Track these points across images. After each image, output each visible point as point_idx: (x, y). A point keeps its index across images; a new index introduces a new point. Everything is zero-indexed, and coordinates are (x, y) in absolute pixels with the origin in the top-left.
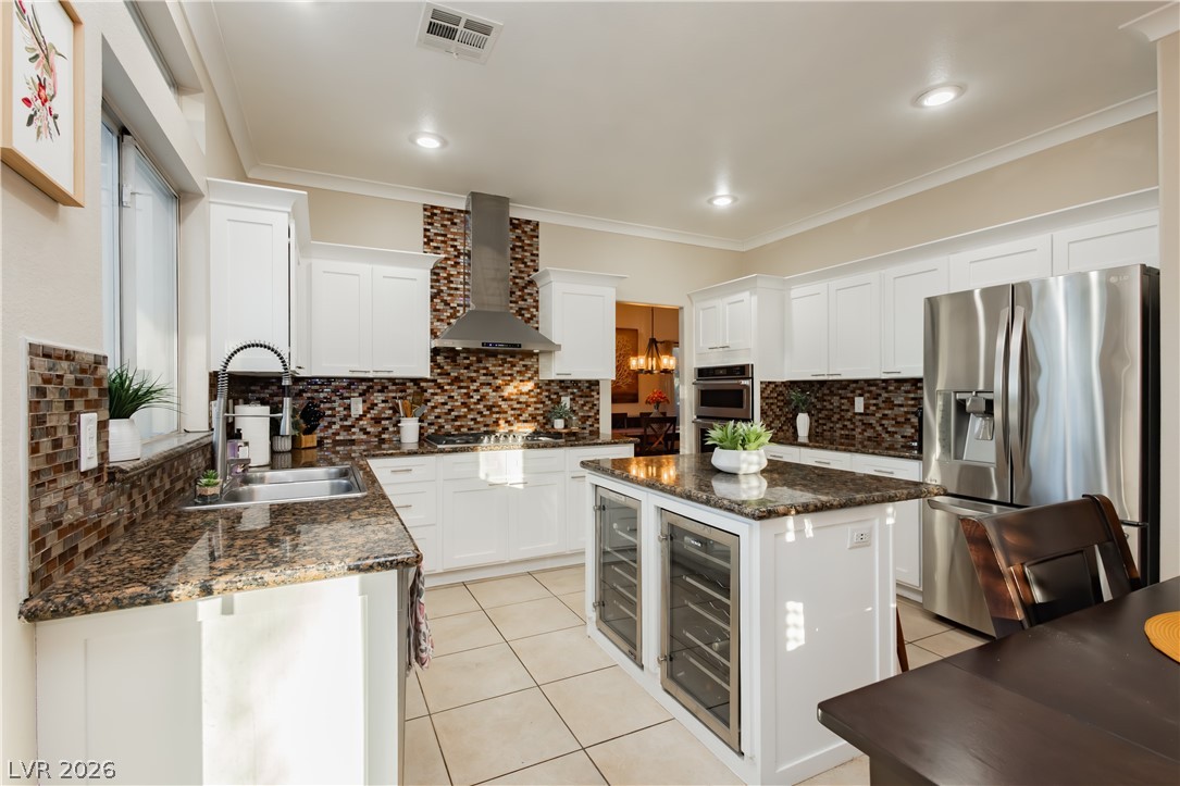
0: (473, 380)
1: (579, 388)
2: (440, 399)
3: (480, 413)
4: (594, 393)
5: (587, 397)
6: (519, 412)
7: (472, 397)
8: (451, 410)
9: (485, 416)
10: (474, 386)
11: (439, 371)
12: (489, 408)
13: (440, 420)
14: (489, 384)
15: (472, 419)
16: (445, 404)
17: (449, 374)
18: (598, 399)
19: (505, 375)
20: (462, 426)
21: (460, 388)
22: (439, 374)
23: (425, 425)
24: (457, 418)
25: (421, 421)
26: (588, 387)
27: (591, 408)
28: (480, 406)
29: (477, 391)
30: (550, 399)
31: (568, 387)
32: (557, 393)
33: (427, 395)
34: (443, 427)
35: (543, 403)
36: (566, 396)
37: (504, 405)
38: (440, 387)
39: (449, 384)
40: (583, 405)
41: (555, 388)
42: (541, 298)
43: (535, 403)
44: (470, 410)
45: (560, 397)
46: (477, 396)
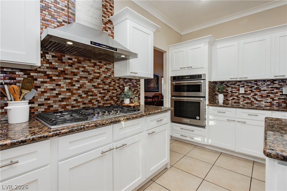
0: (75, 74)
1: (132, 82)
2: (49, 86)
3: (80, 96)
4: (138, 85)
5: (136, 87)
6: (103, 95)
7: (74, 85)
8: (58, 94)
9: (83, 98)
10: (76, 78)
11: (48, 65)
12: (86, 93)
13: (49, 102)
14: (86, 78)
15: (74, 100)
16: (54, 89)
17: (57, 68)
18: (140, 88)
19: (95, 73)
20: (67, 105)
21: (65, 79)
22: (47, 68)
23: (36, 105)
24: (63, 99)
25: (30, 102)
26: (136, 83)
27: (137, 93)
28: (80, 92)
29: (78, 81)
30: (120, 88)
31: (127, 82)
32: (122, 85)
33: (37, 83)
34: (52, 106)
35: (116, 90)
36: (127, 86)
37: (95, 91)
38: (49, 77)
39: (57, 76)
40: (134, 91)
41: (122, 82)
42: (115, 31)
43: (113, 90)
44: (73, 94)
45: (124, 87)
46: (77, 85)
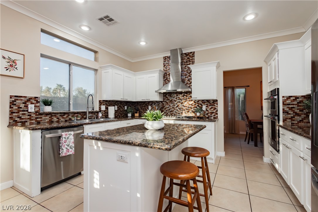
0: (175, 101)
1: (209, 102)
2: (167, 106)
3: (177, 110)
4: (216, 104)
5: (213, 105)
6: (188, 110)
7: (175, 106)
9: (179, 111)
10: (175, 103)
11: (167, 99)
12: (180, 109)
13: (167, 112)
14: (180, 102)
15: (175, 112)
18: (217, 106)
19: (184, 99)
20: (173, 114)
21: (172, 103)
22: (167, 100)
24: (171, 111)
26: (213, 102)
27: (214, 109)
28: (177, 108)
29: (177, 104)
30: (199, 106)
31: (205, 102)
32: (201, 104)
33: (164, 105)
34: (168, 114)
35: (196, 107)
36: (204, 105)
37: (184, 108)
38: (167, 103)
39: (169, 102)
40: (211, 108)
41: (200, 102)
43: (194, 107)
44: (175, 109)
45: (202, 105)
46: (176, 105)
